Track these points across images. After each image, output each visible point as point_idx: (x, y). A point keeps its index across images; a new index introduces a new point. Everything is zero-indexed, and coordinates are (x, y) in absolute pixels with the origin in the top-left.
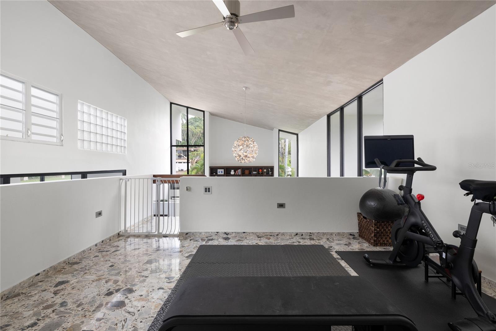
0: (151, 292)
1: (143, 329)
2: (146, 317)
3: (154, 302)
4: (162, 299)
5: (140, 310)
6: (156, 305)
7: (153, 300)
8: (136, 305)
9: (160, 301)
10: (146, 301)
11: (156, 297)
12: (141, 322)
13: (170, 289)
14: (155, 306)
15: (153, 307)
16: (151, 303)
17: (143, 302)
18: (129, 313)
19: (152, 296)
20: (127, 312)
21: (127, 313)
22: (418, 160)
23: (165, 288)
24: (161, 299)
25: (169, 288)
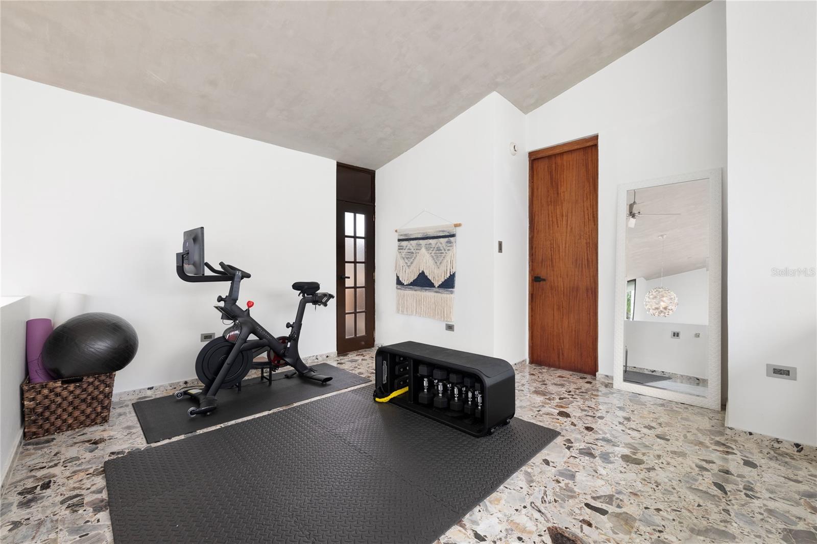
0: (501, 539)
1: (519, 479)
2: (514, 491)
3: (500, 511)
4: (484, 509)
5: (522, 507)
6: (497, 504)
7: (500, 515)
8: (529, 520)
9: (489, 509)
10: (511, 521)
11: (494, 520)
12: (522, 488)
13: (463, 526)
14: (499, 502)
15: (503, 502)
16: (505, 511)
17: (517, 521)
18: (540, 511)
19: (499, 527)
20: (543, 514)
21: (542, 511)
22: (223, 270)
23: (472, 534)
24: (487, 510)
25: (463, 531)
